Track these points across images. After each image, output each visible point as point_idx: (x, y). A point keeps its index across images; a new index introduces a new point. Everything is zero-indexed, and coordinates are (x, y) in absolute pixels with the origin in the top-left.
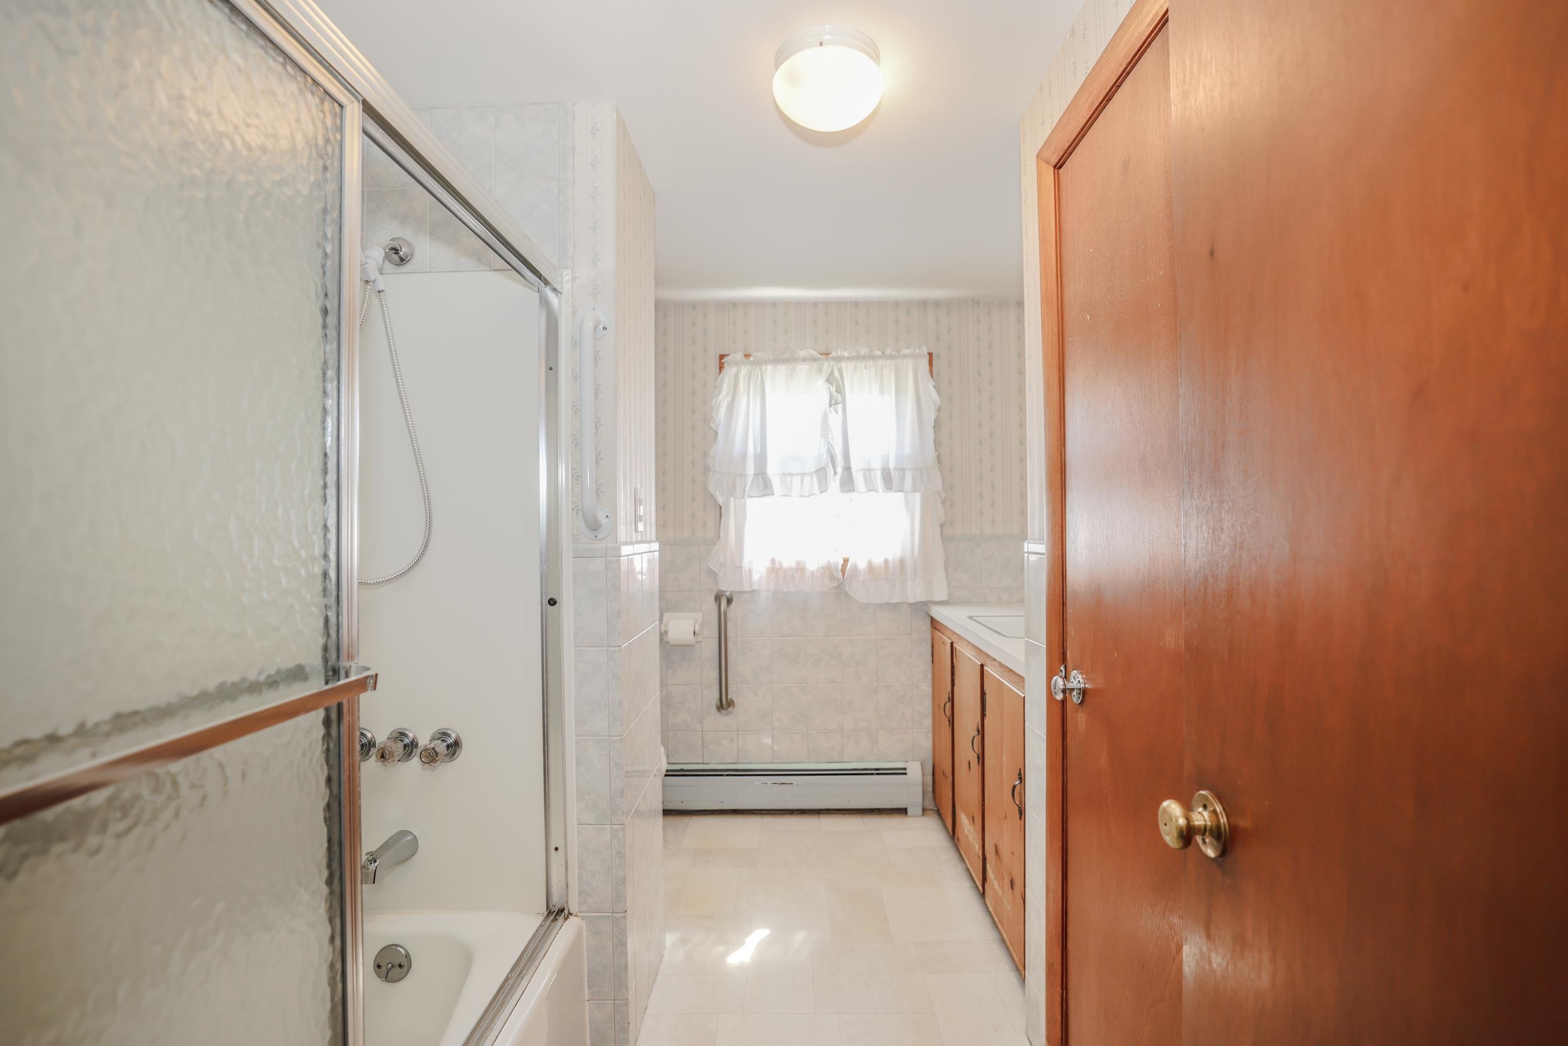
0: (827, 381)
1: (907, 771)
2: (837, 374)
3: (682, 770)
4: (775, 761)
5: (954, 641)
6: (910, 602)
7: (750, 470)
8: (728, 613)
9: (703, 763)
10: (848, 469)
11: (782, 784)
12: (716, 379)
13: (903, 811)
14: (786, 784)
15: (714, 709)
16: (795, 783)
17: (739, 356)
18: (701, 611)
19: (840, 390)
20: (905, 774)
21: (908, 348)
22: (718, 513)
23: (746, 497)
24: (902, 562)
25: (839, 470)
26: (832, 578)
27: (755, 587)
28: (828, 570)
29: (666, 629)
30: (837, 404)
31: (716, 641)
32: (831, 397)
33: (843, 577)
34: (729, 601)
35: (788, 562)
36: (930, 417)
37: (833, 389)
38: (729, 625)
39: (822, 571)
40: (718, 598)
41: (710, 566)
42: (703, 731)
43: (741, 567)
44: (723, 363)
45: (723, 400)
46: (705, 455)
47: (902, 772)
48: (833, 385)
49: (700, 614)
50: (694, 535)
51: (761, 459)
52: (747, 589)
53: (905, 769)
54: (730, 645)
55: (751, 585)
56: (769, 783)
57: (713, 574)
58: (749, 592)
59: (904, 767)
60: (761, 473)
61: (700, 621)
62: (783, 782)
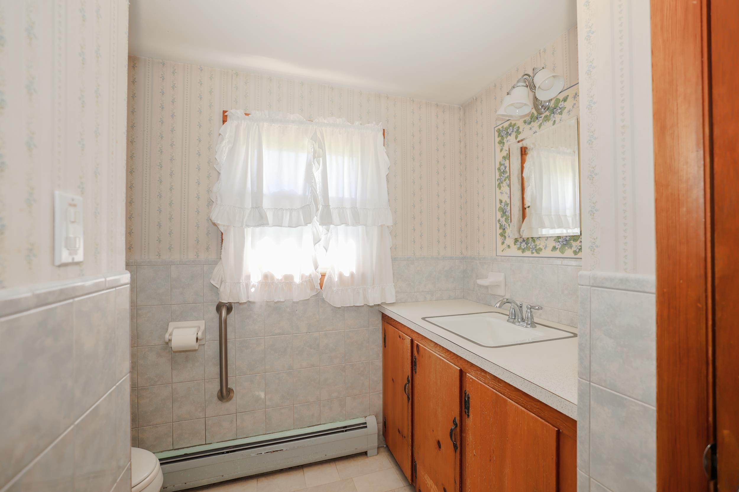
0: (311, 139)
1: (368, 425)
2: (319, 135)
3: (186, 455)
4: (267, 433)
5: (414, 338)
6: (371, 304)
7: (248, 204)
8: (228, 319)
9: (206, 444)
10: (327, 206)
11: (273, 451)
12: (220, 128)
13: (365, 454)
14: (277, 451)
15: (216, 398)
16: (284, 449)
17: (240, 113)
18: (204, 320)
19: (322, 146)
20: (366, 427)
21: (369, 123)
22: (220, 239)
23: (244, 226)
24: (363, 276)
25: (320, 207)
26: (313, 288)
27: (251, 299)
28: (309, 281)
29: (170, 338)
30: (319, 157)
31: (217, 343)
32: (315, 152)
33: (321, 288)
34: (229, 309)
35: (278, 276)
36: (384, 172)
37: (316, 146)
38: (229, 329)
39: (305, 284)
40: (219, 308)
41: (213, 283)
42: (205, 418)
43: (239, 283)
44: (227, 116)
45: (224, 147)
46: (209, 191)
47: (364, 426)
48: (316, 143)
49: (204, 321)
50: (198, 257)
51: (258, 195)
52: (244, 300)
53: (365, 423)
54: (229, 345)
55: (248, 297)
56: (263, 453)
57: (215, 290)
58: (245, 303)
59: (365, 422)
60: (257, 206)
61: (203, 328)
62: (274, 450)
